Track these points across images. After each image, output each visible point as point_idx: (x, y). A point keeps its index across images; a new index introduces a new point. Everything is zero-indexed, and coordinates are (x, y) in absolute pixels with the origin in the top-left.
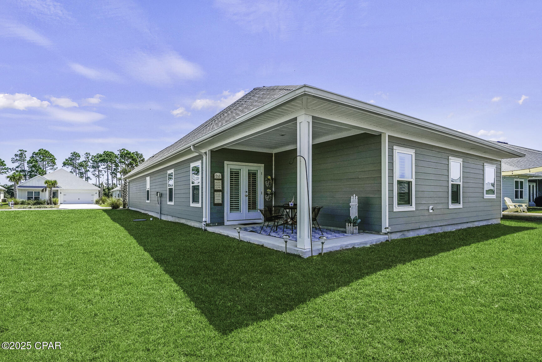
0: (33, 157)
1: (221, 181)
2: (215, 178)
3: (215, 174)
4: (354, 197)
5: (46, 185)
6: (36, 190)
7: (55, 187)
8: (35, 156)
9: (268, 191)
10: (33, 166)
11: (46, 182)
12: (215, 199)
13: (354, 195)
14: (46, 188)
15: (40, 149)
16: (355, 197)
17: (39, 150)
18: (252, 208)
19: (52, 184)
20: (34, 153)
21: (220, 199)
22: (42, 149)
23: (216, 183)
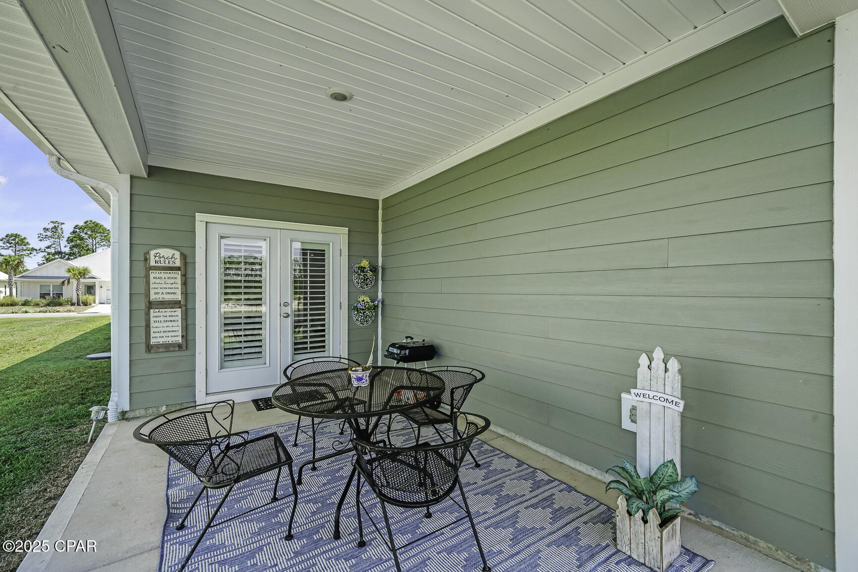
0: (74, 232)
1: (178, 275)
2: (153, 263)
3: (153, 253)
4: (658, 363)
5: (68, 275)
6: (56, 283)
7: (85, 278)
8: (78, 230)
9: (360, 299)
10: (76, 246)
11: (69, 271)
12: (152, 330)
13: (658, 354)
14: (69, 279)
15: (87, 221)
16: (665, 362)
17: (85, 221)
18: (311, 348)
19: (80, 273)
20: (77, 226)
21: (176, 329)
22: (91, 221)
23: (157, 281)
